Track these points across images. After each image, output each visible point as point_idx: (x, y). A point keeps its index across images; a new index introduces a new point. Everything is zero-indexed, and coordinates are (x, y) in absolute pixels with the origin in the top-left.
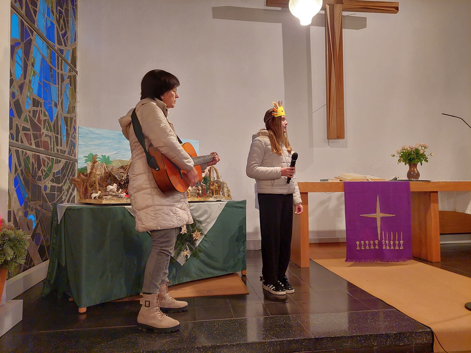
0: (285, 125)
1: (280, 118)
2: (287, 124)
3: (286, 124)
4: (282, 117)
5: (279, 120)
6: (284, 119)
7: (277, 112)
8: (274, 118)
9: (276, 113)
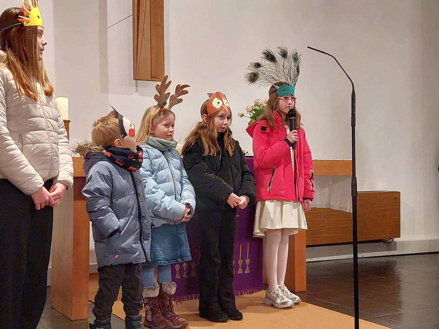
0: (41, 46)
1: (35, 31)
2: (46, 44)
3: (43, 43)
4: (39, 28)
5: (32, 34)
6: (41, 33)
7: (28, 17)
8: (22, 28)
9: (27, 19)
